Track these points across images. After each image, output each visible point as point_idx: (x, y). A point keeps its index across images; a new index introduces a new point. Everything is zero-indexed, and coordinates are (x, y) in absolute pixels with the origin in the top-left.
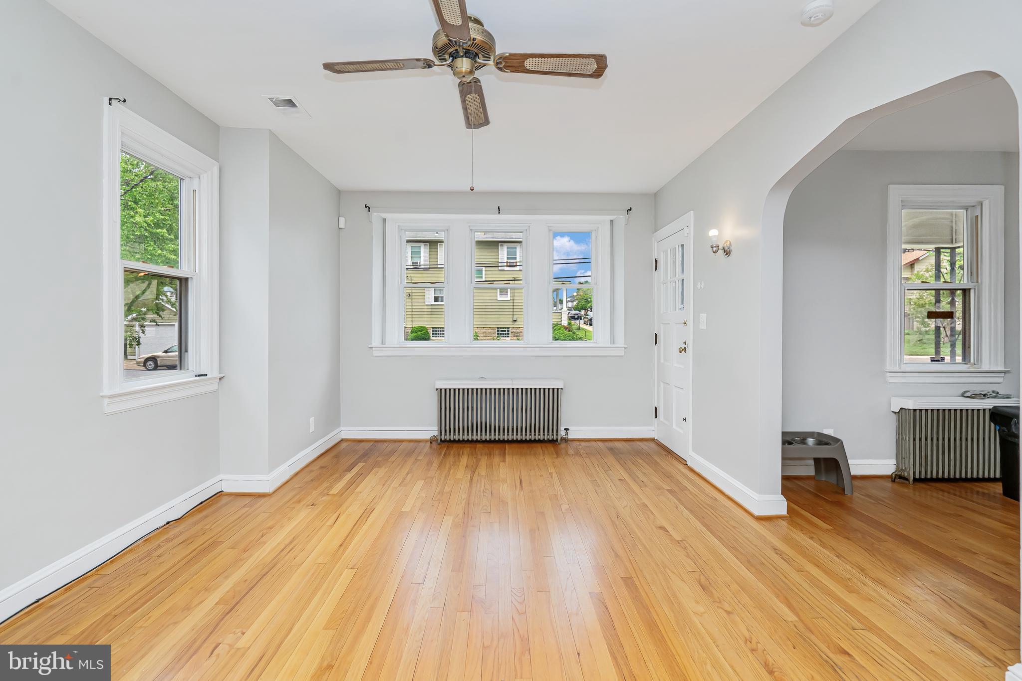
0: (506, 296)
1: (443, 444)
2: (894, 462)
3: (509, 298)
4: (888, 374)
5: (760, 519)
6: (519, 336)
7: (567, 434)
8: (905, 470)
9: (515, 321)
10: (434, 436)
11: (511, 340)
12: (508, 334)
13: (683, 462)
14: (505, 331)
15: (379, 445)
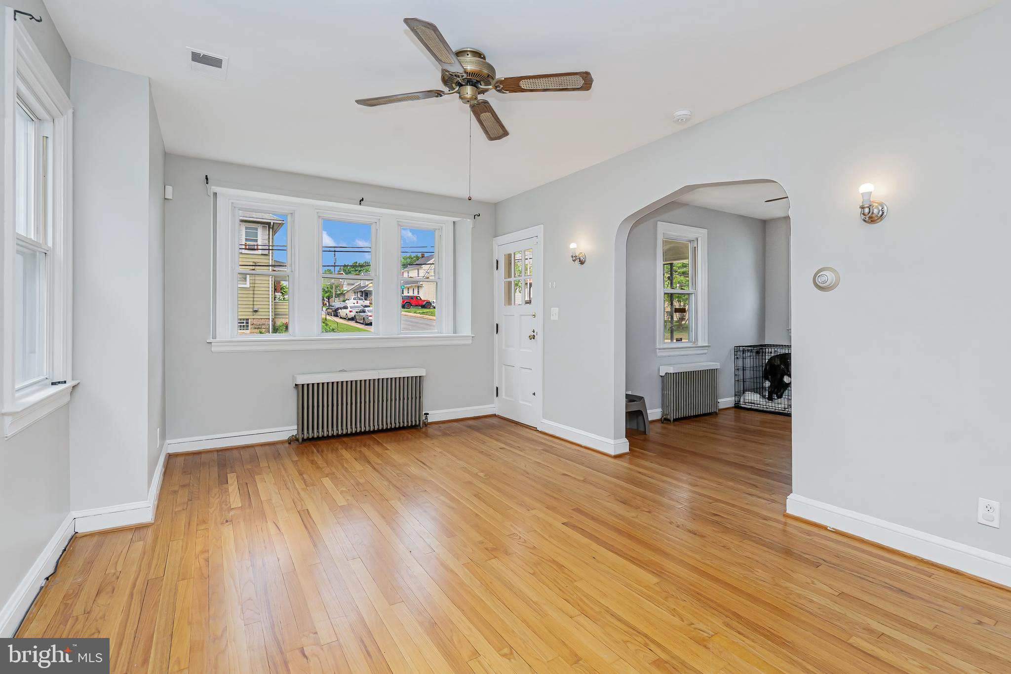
0: (244, 282)
1: (306, 444)
2: (660, 410)
3: (248, 285)
4: (658, 350)
5: (616, 457)
6: (261, 328)
7: (426, 418)
8: (668, 415)
9: (256, 311)
10: (293, 435)
11: (251, 333)
12: (248, 326)
13: (535, 429)
14: (243, 323)
15: (227, 453)
